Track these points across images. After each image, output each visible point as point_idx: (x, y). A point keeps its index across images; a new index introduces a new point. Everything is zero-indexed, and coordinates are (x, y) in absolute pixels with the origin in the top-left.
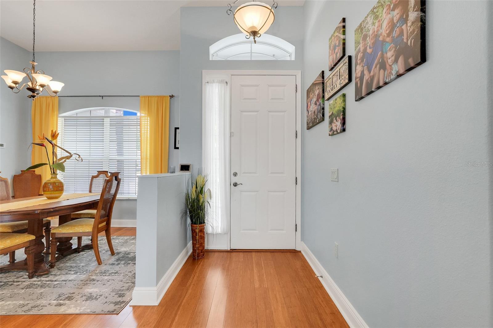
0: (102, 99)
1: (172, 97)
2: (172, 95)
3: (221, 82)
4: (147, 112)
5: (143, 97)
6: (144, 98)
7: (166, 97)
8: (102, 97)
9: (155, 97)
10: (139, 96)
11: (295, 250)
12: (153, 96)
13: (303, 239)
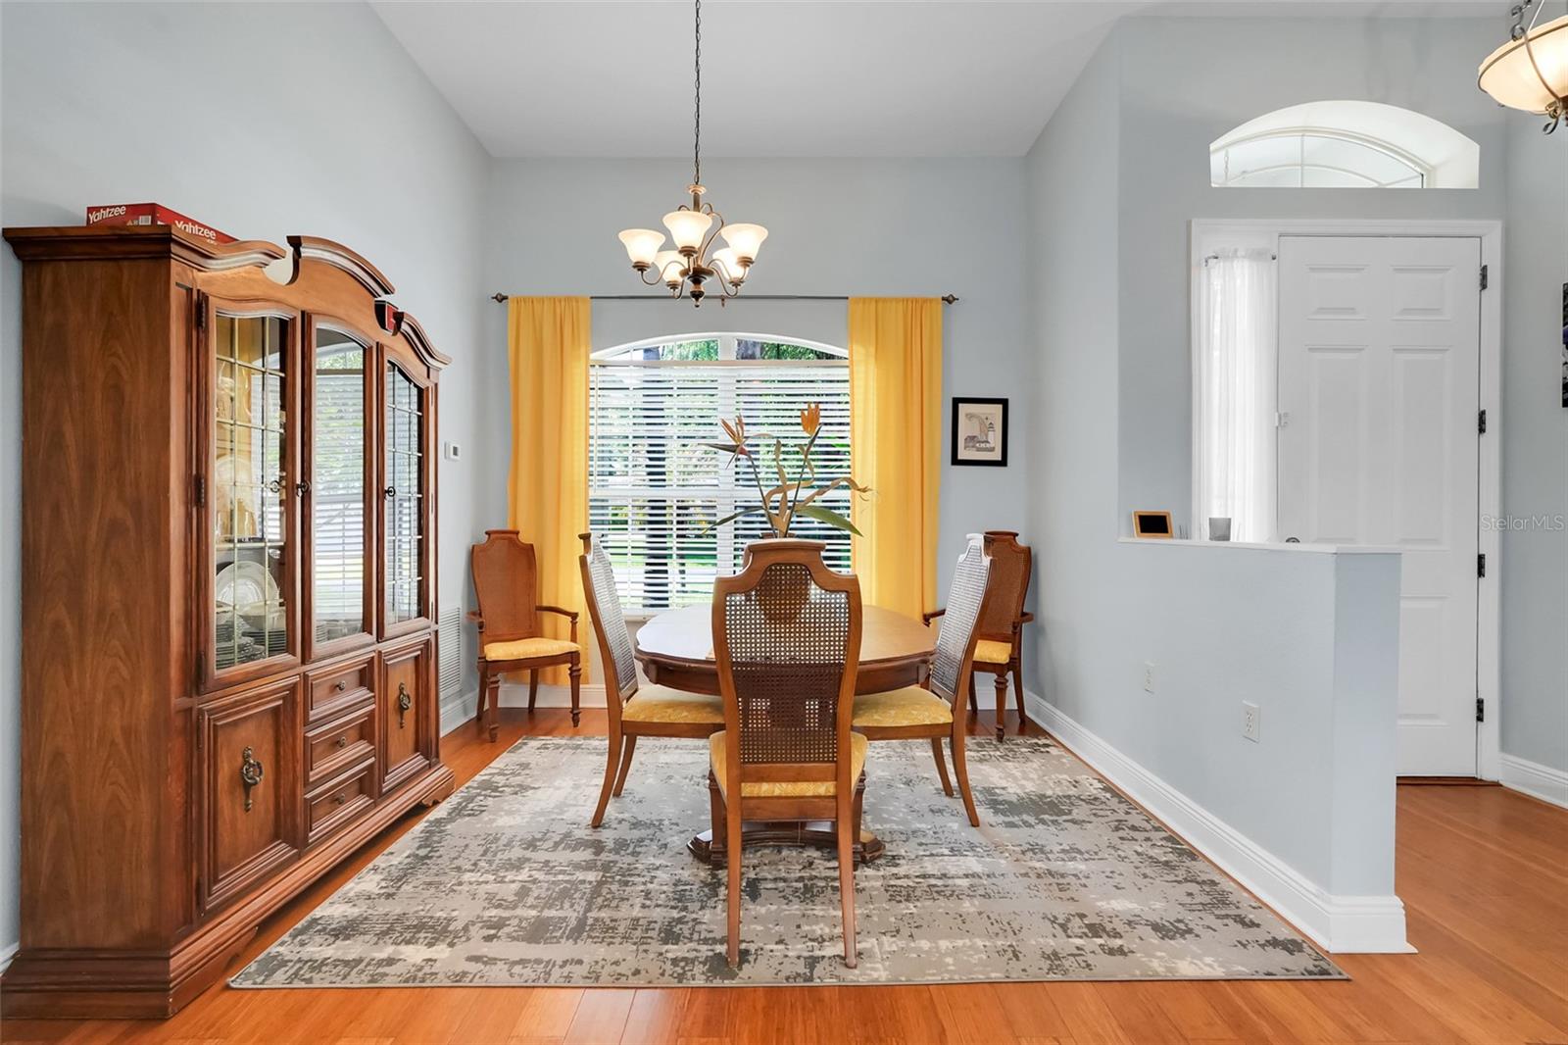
0: (723, 305)
1: (949, 300)
2: (951, 295)
3: (1256, 255)
4: (872, 350)
5: (858, 300)
6: (861, 305)
7: (931, 300)
8: (723, 300)
9: (897, 300)
10: (847, 298)
11: (1474, 779)
12: (891, 300)
13: (1505, 745)
